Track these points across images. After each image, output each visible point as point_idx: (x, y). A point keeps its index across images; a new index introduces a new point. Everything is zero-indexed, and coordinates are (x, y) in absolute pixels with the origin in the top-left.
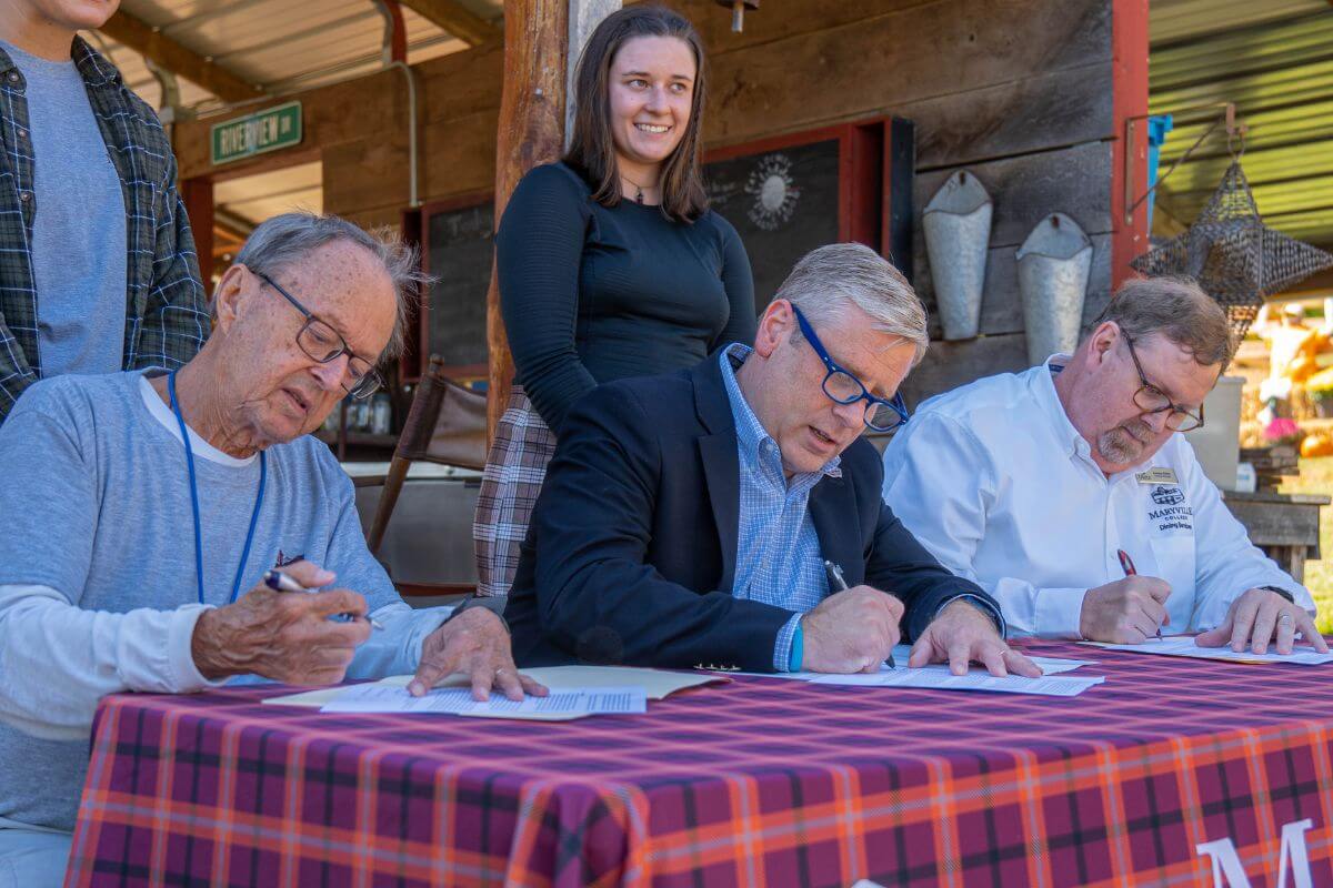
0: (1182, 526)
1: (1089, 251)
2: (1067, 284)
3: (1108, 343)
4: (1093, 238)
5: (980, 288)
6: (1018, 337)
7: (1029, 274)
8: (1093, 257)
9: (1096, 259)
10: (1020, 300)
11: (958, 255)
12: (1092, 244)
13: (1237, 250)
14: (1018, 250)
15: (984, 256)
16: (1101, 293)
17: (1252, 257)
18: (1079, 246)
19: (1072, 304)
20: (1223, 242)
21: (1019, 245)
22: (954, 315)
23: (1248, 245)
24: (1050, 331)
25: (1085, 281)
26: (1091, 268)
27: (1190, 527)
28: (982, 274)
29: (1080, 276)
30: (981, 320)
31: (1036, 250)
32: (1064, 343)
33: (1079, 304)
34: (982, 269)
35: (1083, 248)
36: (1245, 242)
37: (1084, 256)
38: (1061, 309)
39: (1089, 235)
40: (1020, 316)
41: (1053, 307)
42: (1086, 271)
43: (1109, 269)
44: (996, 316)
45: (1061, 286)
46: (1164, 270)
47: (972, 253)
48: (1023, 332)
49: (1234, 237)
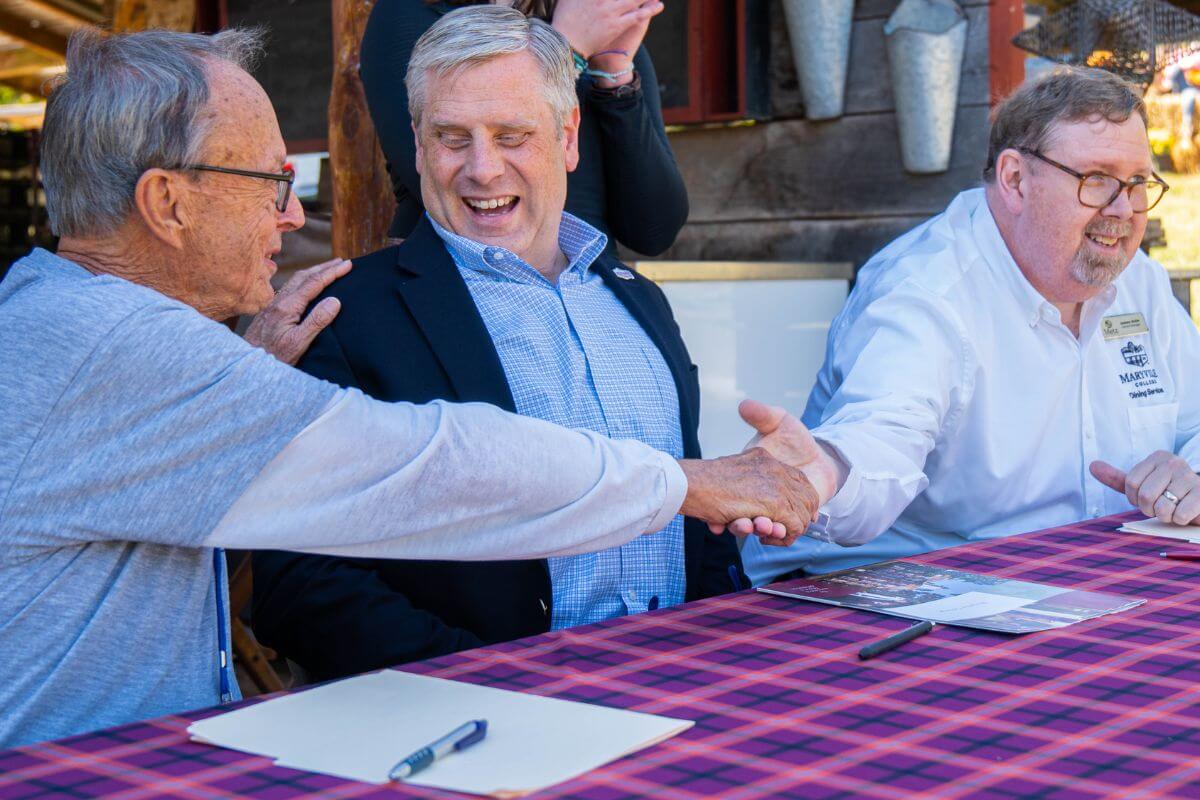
0: (1153, 392)
1: (963, 25)
2: (941, 61)
3: (1016, 174)
4: (969, 11)
5: (844, 64)
6: (887, 117)
7: (901, 48)
8: (968, 31)
9: (973, 33)
10: (889, 76)
11: (821, 28)
12: (967, 17)
13: (1130, 27)
14: (886, 22)
15: (847, 30)
16: (978, 70)
17: (1145, 33)
18: (952, 20)
19: (948, 81)
20: (1118, 19)
21: (887, 17)
22: (817, 92)
23: (1141, 21)
24: (924, 112)
25: (959, 57)
26: (967, 44)
27: (1161, 390)
28: (846, 48)
29: (955, 51)
30: (847, 98)
31: (905, 23)
32: (940, 124)
33: (954, 83)
34: (845, 41)
35: (957, 22)
36: (1137, 19)
37: (959, 30)
38: (935, 87)
39: (963, 7)
40: (889, 95)
41: (926, 87)
42: (961, 48)
43: (985, 45)
44: (864, 93)
45: (935, 63)
46: (1050, 47)
47: (836, 27)
48: (893, 111)
49: (1128, 13)
